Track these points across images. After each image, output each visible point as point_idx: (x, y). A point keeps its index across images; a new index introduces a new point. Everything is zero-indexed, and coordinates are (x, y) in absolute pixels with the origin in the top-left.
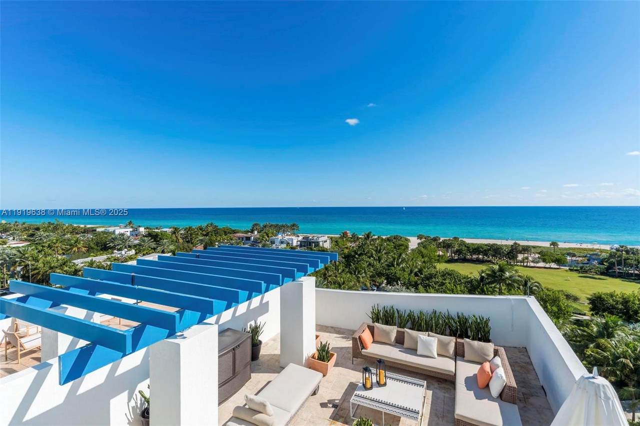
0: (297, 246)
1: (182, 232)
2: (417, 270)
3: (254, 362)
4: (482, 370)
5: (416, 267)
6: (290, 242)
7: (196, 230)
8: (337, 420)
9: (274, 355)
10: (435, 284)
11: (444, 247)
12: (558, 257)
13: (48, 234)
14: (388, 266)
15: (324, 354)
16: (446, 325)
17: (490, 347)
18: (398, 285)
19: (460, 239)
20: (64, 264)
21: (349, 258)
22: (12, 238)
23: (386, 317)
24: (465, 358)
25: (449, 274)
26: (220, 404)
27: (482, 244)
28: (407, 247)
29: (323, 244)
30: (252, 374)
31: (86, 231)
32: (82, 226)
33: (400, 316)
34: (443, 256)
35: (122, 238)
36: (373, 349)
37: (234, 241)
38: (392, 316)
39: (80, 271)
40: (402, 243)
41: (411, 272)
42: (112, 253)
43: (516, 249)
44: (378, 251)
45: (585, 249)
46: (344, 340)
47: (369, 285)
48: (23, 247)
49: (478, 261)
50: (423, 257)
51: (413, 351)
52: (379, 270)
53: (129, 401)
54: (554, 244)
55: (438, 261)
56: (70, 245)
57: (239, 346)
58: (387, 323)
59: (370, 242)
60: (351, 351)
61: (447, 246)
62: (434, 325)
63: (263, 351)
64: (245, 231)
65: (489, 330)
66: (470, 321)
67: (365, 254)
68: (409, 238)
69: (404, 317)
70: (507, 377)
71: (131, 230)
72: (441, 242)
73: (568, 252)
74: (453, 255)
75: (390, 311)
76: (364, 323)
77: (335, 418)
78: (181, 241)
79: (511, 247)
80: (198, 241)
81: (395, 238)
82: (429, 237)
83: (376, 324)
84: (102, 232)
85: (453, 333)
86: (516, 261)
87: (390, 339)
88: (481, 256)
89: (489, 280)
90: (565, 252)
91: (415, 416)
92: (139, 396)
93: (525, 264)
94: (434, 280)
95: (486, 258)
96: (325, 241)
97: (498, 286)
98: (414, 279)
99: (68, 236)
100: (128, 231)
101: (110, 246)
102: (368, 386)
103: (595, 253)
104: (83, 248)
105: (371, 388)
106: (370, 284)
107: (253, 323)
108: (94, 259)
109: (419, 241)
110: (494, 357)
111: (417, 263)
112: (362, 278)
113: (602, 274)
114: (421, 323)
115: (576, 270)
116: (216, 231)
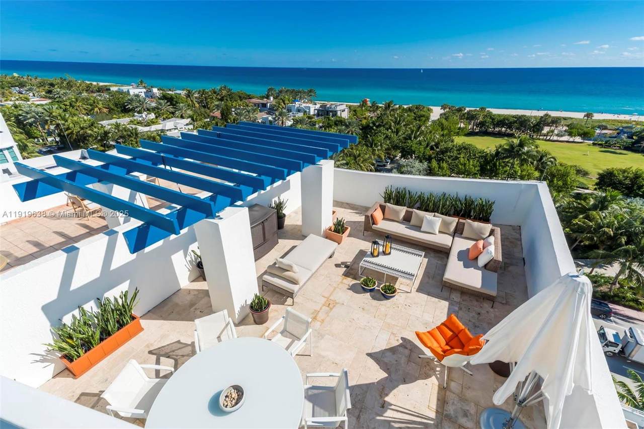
0: (314, 115)
1: (196, 95)
2: (433, 143)
3: (280, 230)
4: (475, 246)
5: (433, 141)
6: (307, 111)
7: (210, 93)
8: (348, 277)
9: (297, 225)
10: (449, 158)
11: (467, 119)
12: (586, 130)
13: (65, 91)
14: (405, 139)
15: (339, 228)
16: (451, 207)
17: (488, 227)
18: (412, 158)
19: (487, 109)
20: (92, 125)
21: (366, 130)
22: (31, 94)
23: (397, 197)
24: (462, 236)
25: (465, 148)
26: (256, 260)
27: (509, 115)
28: (428, 118)
29: (341, 114)
30: (279, 240)
31: (100, 90)
32: (95, 83)
33: (411, 197)
34: (464, 128)
35: (138, 99)
36: (383, 225)
37: (250, 108)
38: (404, 197)
39: (109, 133)
40: (424, 113)
41: (427, 146)
42: (134, 116)
43: (545, 121)
44: (397, 123)
45: (621, 122)
46: (358, 215)
47: (383, 158)
48: (46, 104)
49: (500, 135)
50: (442, 130)
51: (418, 228)
52: (395, 143)
53: (185, 257)
54: (589, 115)
55: (458, 134)
56: (91, 105)
57: (266, 219)
58: (398, 203)
59: (390, 112)
60: (363, 224)
61: (470, 117)
62: (441, 206)
63: (287, 222)
64: (260, 97)
65: (491, 212)
66: (476, 204)
67: (384, 126)
68: (432, 107)
69: (414, 198)
70: (495, 253)
71: (145, 90)
72: (466, 113)
73: (600, 124)
74: (475, 127)
75: (402, 192)
76: (376, 203)
77: (346, 275)
78: (197, 105)
79: (540, 119)
80: (214, 106)
81: (416, 108)
82: (454, 107)
83: (388, 204)
84: (116, 91)
85: (457, 214)
86: (539, 135)
87: (398, 217)
88: (503, 129)
89: (505, 155)
90: (597, 124)
91: (411, 277)
92: (192, 254)
93: (548, 138)
94: (449, 154)
95: (509, 131)
96: (343, 111)
97: (511, 161)
98: (429, 152)
99: (85, 94)
100: (141, 92)
101: (129, 107)
102: (376, 254)
103: (629, 125)
104: (104, 109)
105: (378, 256)
106: (385, 156)
107: (276, 199)
108: (119, 121)
109: (442, 111)
110: (490, 236)
111: (435, 136)
112: (378, 150)
113: (627, 148)
114: (429, 204)
115: (599, 145)
116: (231, 96)
